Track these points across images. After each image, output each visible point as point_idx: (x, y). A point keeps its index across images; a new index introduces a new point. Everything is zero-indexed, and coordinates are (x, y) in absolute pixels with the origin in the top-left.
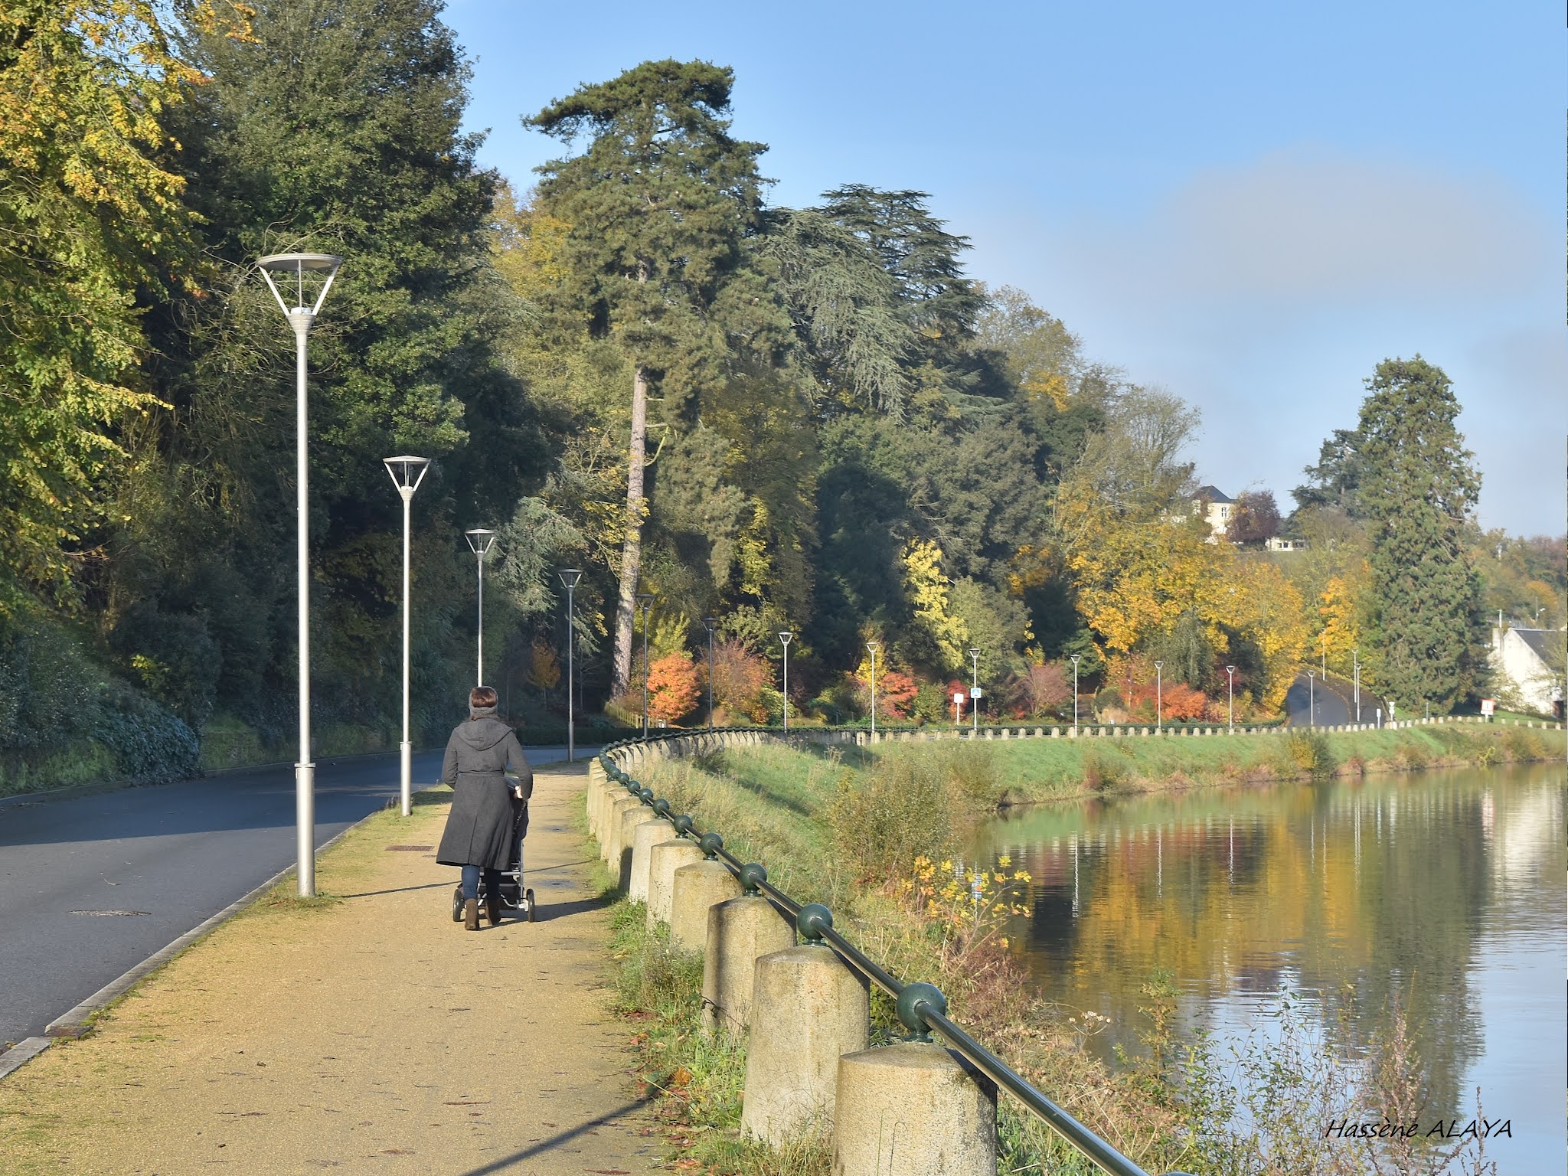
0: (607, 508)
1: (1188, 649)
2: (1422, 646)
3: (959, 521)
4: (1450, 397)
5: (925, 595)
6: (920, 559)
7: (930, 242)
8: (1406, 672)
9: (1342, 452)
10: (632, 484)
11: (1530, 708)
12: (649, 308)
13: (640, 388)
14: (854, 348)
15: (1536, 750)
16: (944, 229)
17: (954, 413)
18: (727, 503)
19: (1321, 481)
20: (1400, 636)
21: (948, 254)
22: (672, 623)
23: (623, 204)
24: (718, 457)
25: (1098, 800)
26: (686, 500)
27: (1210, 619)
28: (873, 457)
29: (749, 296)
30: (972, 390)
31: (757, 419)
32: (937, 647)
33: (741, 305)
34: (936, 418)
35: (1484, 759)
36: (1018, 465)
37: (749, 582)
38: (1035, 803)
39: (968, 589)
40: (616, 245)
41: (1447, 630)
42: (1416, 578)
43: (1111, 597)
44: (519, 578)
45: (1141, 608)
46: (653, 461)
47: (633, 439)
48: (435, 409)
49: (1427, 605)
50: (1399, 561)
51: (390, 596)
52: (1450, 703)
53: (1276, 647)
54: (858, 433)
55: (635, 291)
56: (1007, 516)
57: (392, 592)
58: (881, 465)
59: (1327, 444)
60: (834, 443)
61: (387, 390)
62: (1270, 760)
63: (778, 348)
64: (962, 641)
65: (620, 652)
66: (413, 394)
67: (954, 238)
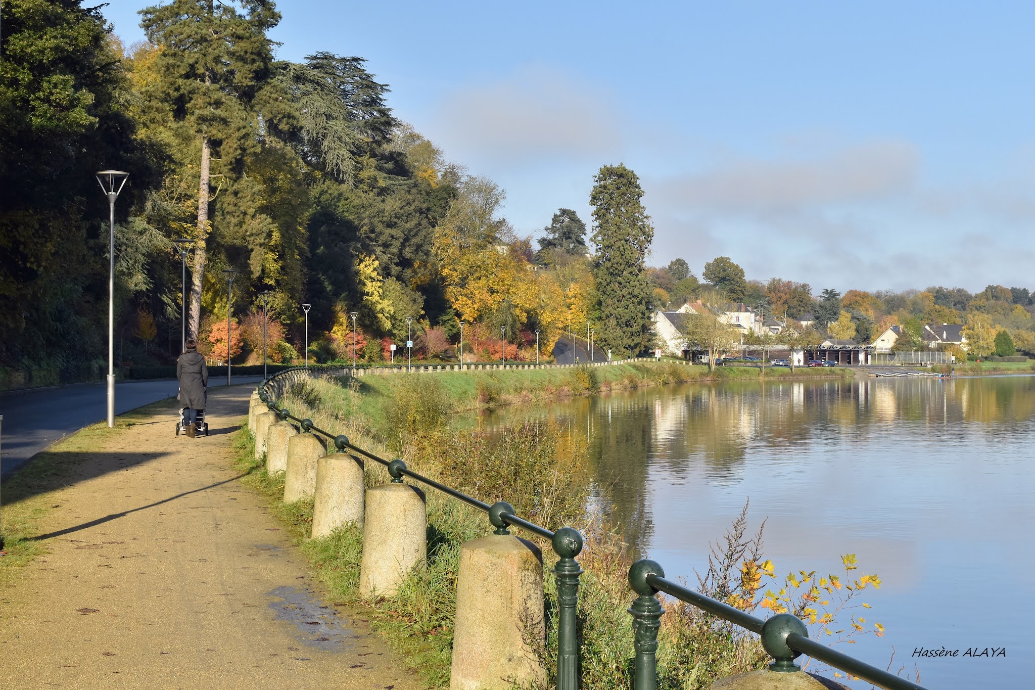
0: (185, 226)
1: (506, 321)
2: (624, 320)
3: (386, 245)
4: (638, 187)
5: (370, 287)
6: (366, 266)
7: (368, 86)
8: (615, 334)
9: (563, 220)
10: (200, 212)
11: (673, 354)
12: (212, 101)
13: (206, 152)
14: (326, 143)
15: (684, 376)
16: (375, 80)
17: (382, 183)
18: (261, 225)
19: (553, 235)
20: (612, 315)
21: (376, 94)
22: (225, 300)
23: (196, 33)
24: (255, 196)
25: (486, 409)
26: (234, 223)
27: (518, 304)
28: (339, 206)
29: (276, 96)
30: (389, 172)
31: (272, 180)
32: (376, 317)
33: (271, 101)
34: (372, 186)
35: (661, 381)
36: (418, 215)
37: (268, 277)
38: (458, 412)
39: (393, 285)
40: (191, 61)
41: (636, 312)
42: (620, 283)
43: (465, 291)
44: (128, 269)
45: (481, 297)
46: (214, 198)
47: (201, 183)
48: (68, 95)
49: (626, 298)
50: (612, 274)
51: (32, 263)
52: (637, 351)
53: (549, 320)
54: (329, 192)
55: (203, 90)
56: (412, 243)
57: (32, 259)
58: (343, 211)
59: (555, 216)
60: (315, 198)
61: (25, 76)
62: (569, 384)
63: (293, 129)
64: (390, 314)
65: (193, 318)
66: (49, 82)
67: (381, 86)
